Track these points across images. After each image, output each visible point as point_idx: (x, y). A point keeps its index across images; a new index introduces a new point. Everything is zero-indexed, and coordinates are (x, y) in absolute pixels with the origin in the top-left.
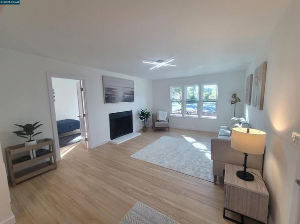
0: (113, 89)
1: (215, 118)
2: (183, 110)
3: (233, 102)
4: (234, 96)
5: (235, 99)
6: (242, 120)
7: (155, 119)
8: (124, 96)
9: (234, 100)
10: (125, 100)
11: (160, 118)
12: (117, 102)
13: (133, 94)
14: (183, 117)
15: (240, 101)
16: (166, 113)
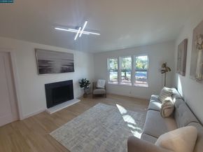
0: (49, 61)
1: (147, 86)
2: (119, 78)
3: (164, 72)
4: (165, 65)
5: (165, 69)
6: (174, 90)
7: (95, 86)
8: (62, 68)
9: (164, 69)
10: (64, 71)
11: (99, 86)
13: (73, 66)
14: (118, 85)
15: (170, 70)
16: (104, 81)
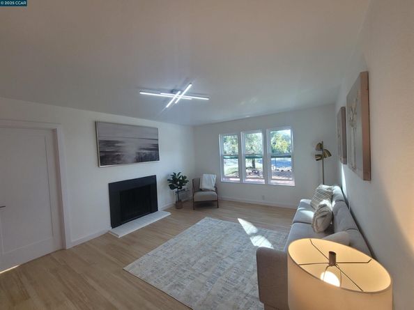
0: (118, 142)
1: (292, 184)
2: (241, 171)
3: (320, 157)
4: (320, 146)
5: (322, 153)
6: (336, 189)
7: (197, 186)
8: (139, 153)
9: (320, 153)
10: (141, 159)
11: (204, 185)
12: (125, 162)
13: (157, 149)
14: (241, 183)
15: (330, 155)
16: (214, 177)
